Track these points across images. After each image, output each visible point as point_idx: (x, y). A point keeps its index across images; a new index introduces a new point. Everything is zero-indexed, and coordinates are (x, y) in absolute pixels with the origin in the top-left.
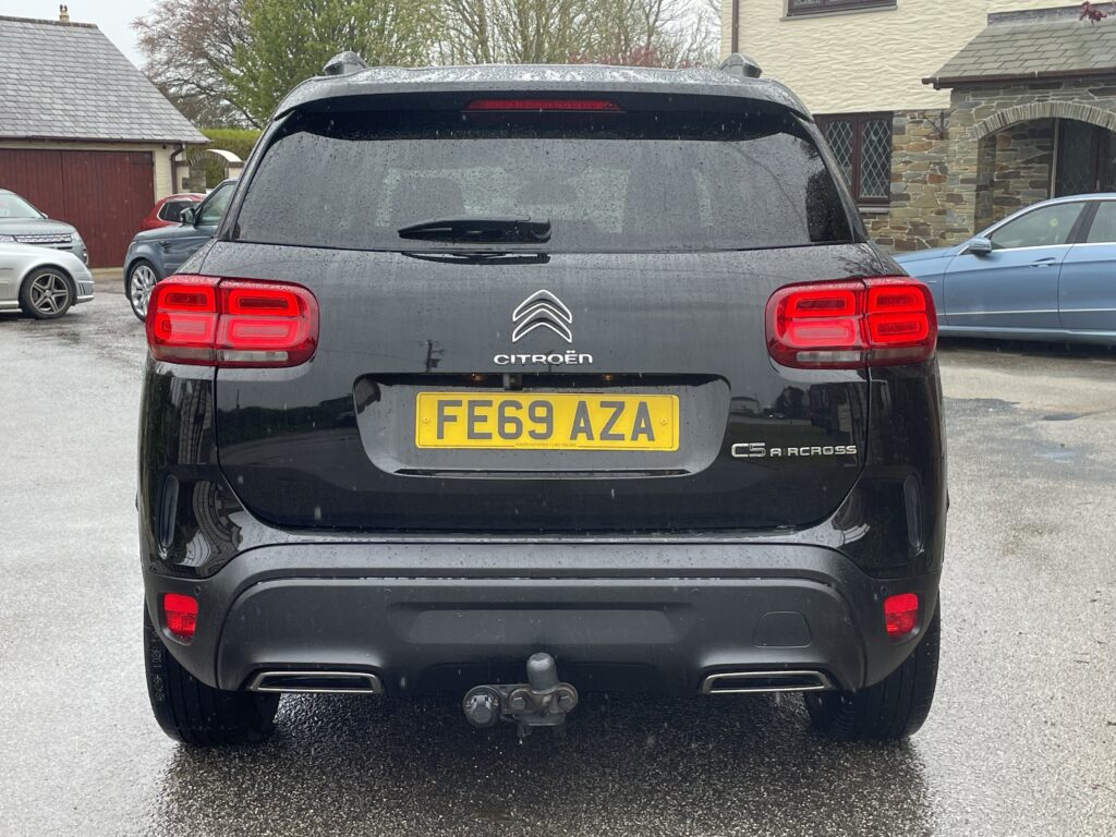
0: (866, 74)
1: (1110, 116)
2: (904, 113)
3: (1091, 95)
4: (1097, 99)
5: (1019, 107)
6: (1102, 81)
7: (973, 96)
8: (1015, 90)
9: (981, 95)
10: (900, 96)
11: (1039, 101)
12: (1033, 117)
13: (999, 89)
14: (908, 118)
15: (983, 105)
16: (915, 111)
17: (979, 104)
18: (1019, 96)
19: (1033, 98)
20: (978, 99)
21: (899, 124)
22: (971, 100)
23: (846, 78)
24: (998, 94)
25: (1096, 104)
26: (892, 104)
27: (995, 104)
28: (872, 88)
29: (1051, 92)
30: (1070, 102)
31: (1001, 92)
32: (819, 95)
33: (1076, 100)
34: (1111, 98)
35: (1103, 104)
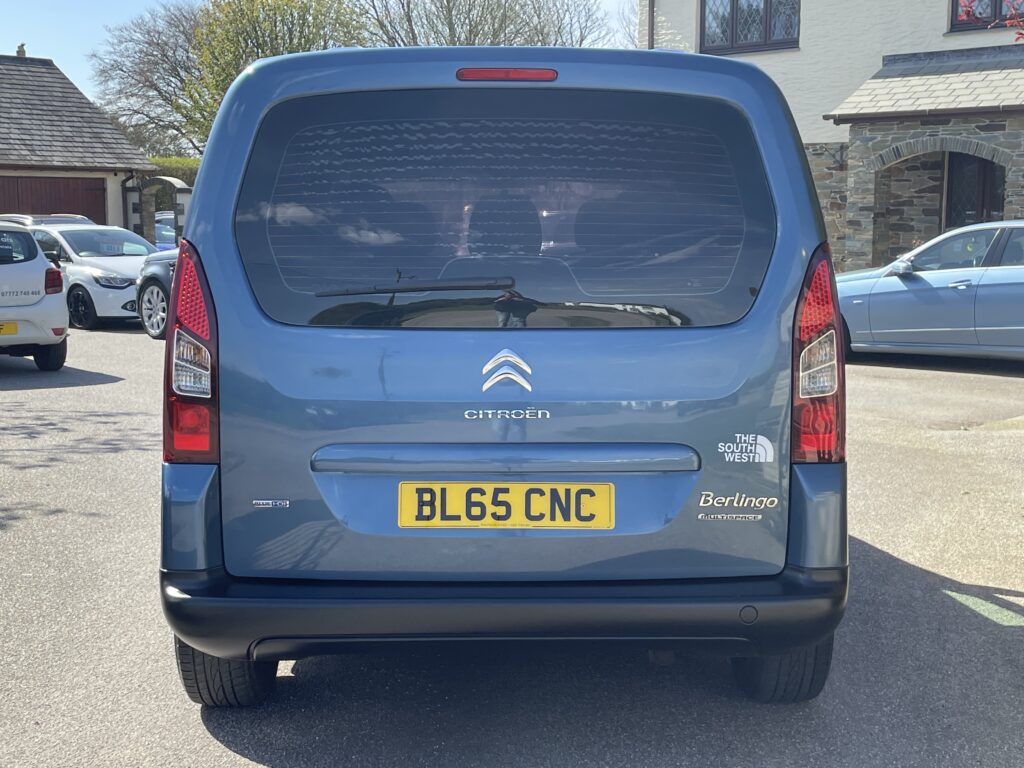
1: (995, 150)
3: (977, 130)
4: (983, 134)
5: (912, 141)
6: (987, 119)
7: (869, 130)
8: (908, 126)
9: (879, 130)
11: (930, 135)
12: (925, 151)
13: (893, 125)
15: (879, 138)
16: (818, 144)
17: (875, 138)
18: (912, 131)
19: (924, 133)
20: (875, 134)
22: (867, 134)
24: (892, 129)
25: (983, 139)
27: (890, 138)
29: (941, 128)
30: (959, 137)
31: (896, 127)
33: (964, 135)
34: (996, 133)
35: (988, 139)
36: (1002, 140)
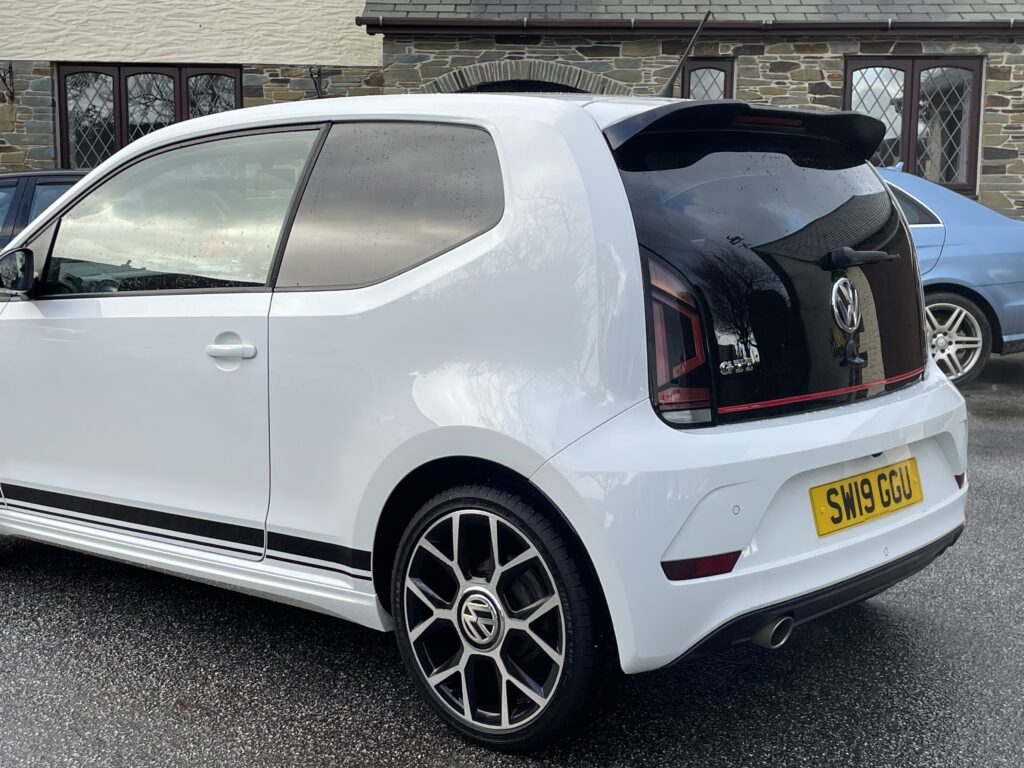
0: (196, 11)
1: (605, 81)
2: (259, 69)
3: (580, 54)
4: (587, 60)
5: (483, 64)
6: (593, 38)
7: (416, 46)
8: (475, 43)
9: (432, 46)
10: (250, 45)
11: (509, 58)
12: (503, 79)
13: (454, 40)
14: (266, 74)
15: (432, 60)
16: (277, 66)
17: (425, 58)
18: (484, 51)
19: (499, 56)
20: (424, 52)
21: (251, 83)
22: (414, 52)
23: (164, 14)
24: (453, 47)
25: (587, 66)
26: (239, 54)
27: (449, 60)
28: (205, 31)
29: (527, 48)
30: (550, 62)
31: (457, 44)
32: (115, 34)
33: (560, 59)
34: (605, 59)
35: (596, 68)
36: (615, 69)
